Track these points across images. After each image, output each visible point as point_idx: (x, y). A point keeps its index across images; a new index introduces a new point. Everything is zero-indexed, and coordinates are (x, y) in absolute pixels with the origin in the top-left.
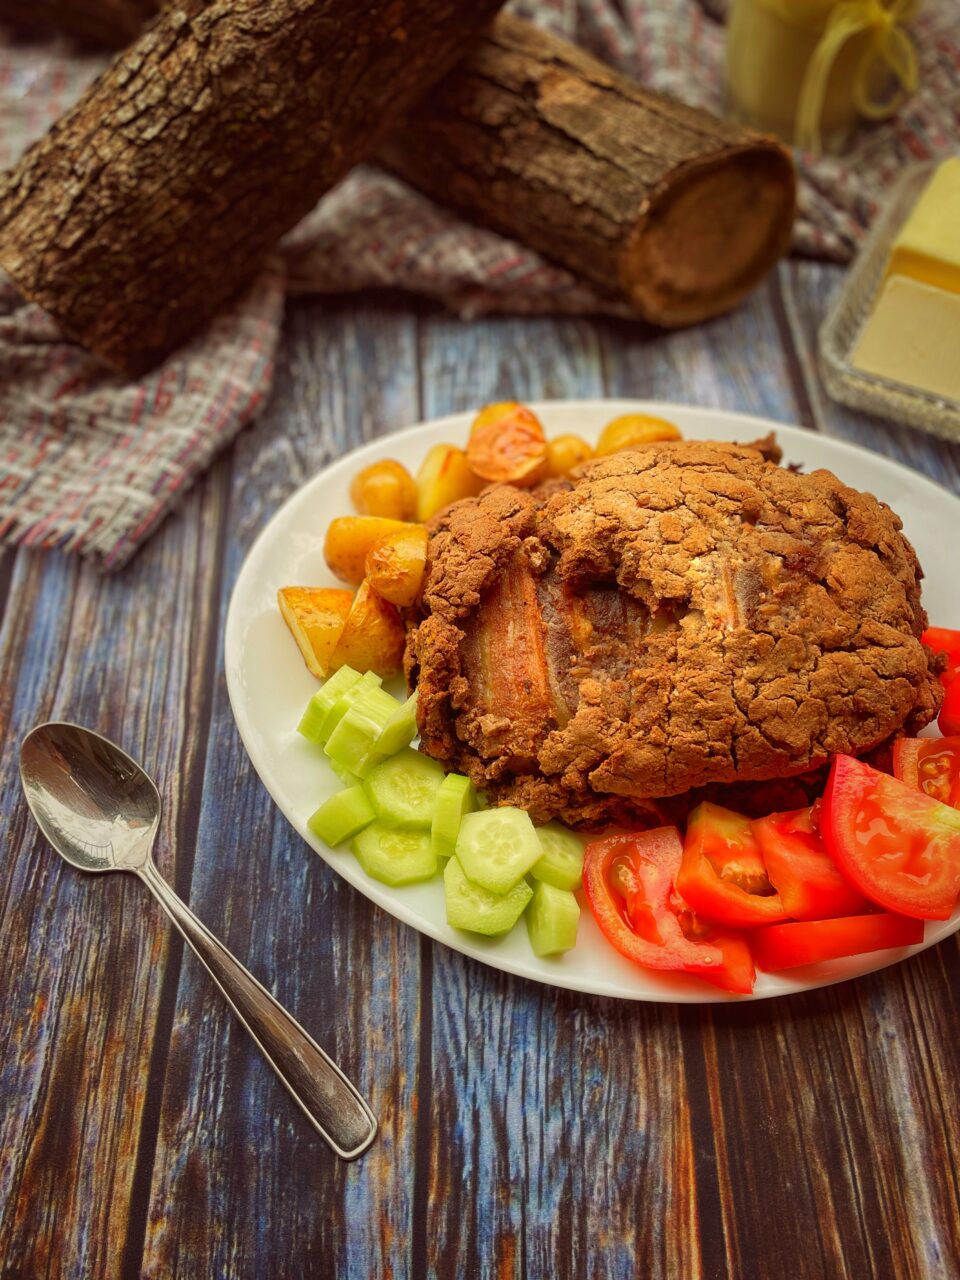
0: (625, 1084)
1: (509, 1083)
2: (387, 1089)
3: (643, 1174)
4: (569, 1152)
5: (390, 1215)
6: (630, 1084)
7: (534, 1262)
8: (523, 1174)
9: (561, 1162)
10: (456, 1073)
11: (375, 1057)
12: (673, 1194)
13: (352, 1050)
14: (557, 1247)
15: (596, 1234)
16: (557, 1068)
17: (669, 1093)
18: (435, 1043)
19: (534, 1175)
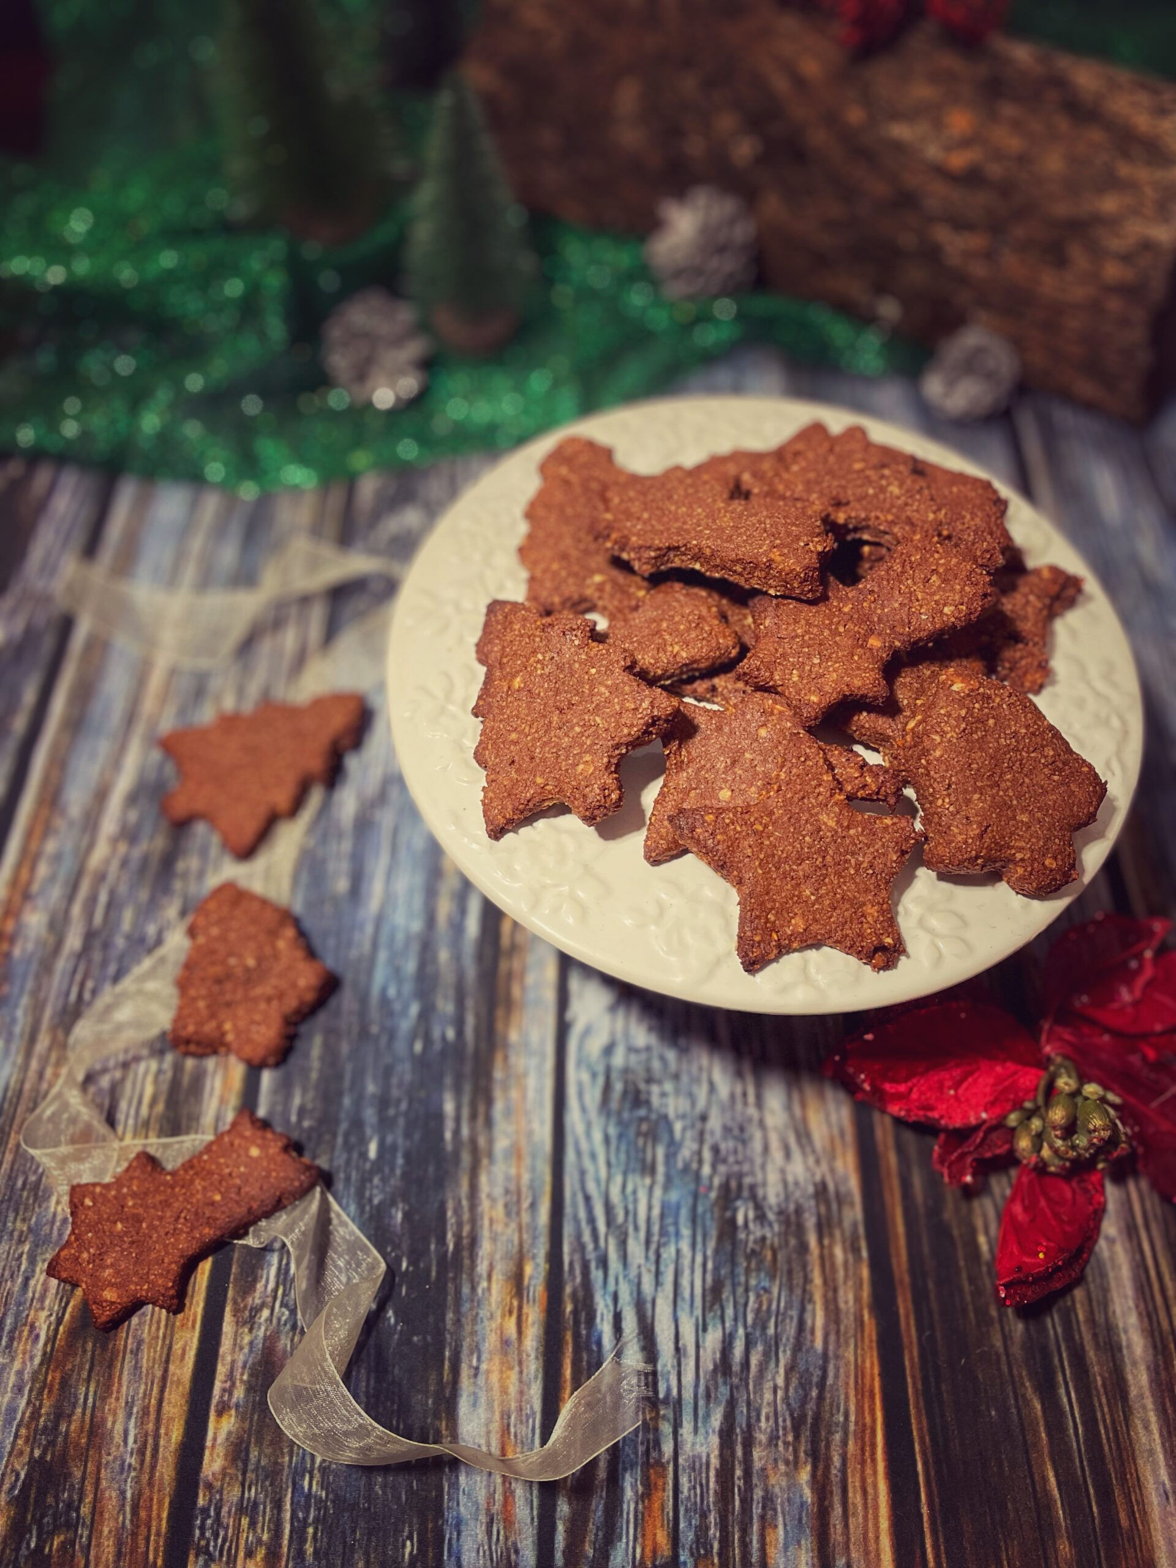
0: (798, 1291)
1: (658, 1283)
2: (509, 1278)
3: (821, 1397)
4: (730, 1367)
5: (512, 1430)
6: (804, 1291)
7: (688, 1498)
8: (675, 1392)
9: (720, 1380)
10: (593, 1265)
11: (494, 1239)
12: (856, 1423)
13: (466, 1229)
14: (717, 1482)
15: (763, 1469)
16: (716, 1269)
17: (851, 1302)
18: (568, 1230)
19: (688, 1395)
